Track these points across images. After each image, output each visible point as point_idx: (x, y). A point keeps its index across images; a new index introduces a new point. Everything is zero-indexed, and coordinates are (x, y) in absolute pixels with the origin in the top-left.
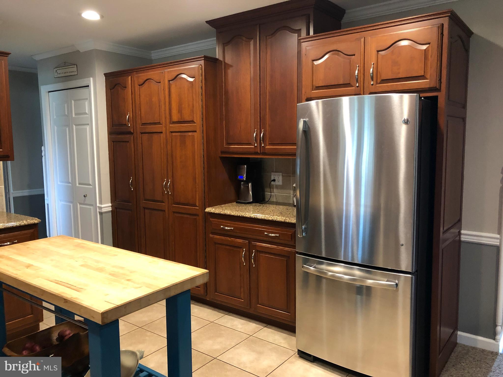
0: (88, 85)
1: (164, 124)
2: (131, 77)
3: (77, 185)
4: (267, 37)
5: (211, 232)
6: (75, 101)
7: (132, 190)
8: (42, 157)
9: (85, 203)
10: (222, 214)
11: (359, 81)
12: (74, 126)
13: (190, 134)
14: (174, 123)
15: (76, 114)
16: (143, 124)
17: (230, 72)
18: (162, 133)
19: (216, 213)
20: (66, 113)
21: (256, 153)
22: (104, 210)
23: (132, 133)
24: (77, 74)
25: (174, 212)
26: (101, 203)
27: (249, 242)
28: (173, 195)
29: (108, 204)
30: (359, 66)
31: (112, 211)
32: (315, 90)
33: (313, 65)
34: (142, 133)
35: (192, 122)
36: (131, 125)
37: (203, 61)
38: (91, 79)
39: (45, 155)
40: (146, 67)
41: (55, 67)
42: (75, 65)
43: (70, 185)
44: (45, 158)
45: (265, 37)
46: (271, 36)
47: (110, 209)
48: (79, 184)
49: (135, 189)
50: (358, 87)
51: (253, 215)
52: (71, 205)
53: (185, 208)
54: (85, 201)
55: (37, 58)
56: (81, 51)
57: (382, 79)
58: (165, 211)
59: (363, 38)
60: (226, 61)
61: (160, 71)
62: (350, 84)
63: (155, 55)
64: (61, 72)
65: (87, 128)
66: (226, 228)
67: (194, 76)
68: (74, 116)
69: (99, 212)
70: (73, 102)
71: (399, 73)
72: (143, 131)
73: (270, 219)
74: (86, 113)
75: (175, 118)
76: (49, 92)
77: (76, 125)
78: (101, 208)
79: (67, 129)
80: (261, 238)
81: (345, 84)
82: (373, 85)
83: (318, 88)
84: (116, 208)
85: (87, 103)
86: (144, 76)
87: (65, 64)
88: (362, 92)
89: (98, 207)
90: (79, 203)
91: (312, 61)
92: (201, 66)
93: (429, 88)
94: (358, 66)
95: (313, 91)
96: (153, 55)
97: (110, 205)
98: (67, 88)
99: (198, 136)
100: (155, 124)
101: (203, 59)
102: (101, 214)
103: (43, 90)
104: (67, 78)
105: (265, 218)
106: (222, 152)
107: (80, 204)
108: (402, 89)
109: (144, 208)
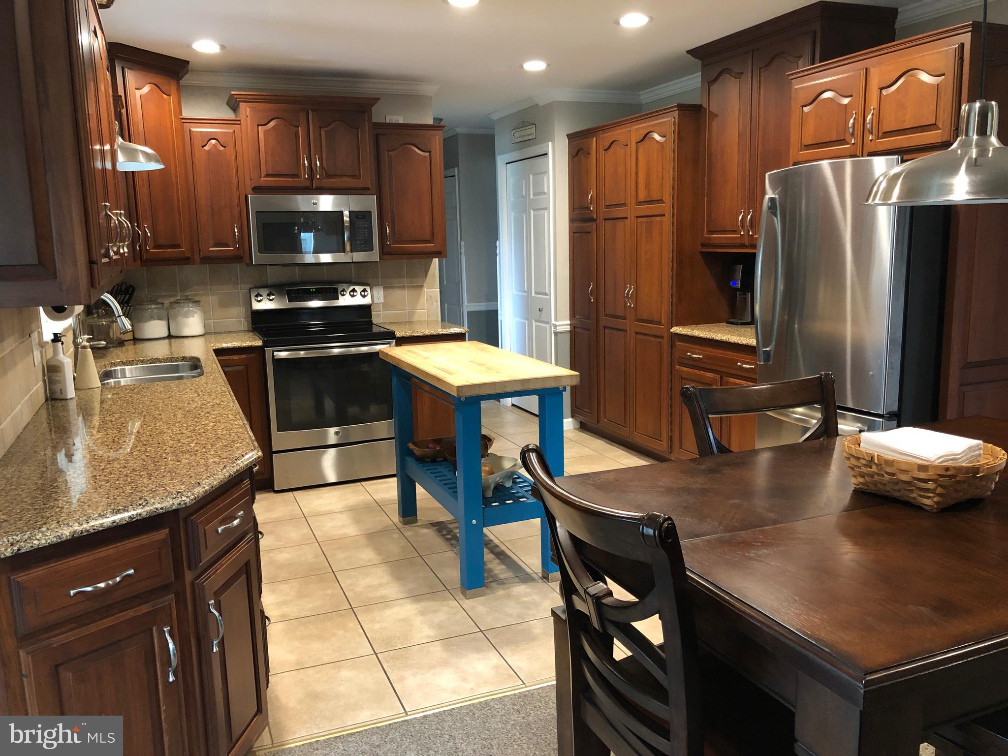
0: (546, 153)
1: (629, 206)
2: (596, 138)
3: (533, 294)
4: (761, 70)
5: (678, 362)
6: (534, 175)
7: (592, 301)
8: (497, 255)
9: (541, 319)
10: (690, 336)
11: (855, 136)
12: (532, 212)
13: (658, 218)
14: (640, 203)
15: (534, 195)
16: (606, 206)
17: (715, 124)
18: (627, 218)
19: (682, 333)
20: (524, 194)
21: (743, 246)
22: (559, 329)
23: (594, 219)
24: (535, 138)
25: (637, 333)
26: (556, 320)
27: (721, 377)
28: (635, 308)
29: (567, 321)
30: (856, 113)
31: (571, 332)
32: (804, 151)
33: (802, 113)
34: (605, 220)
35: (660, 201)
36: (594, 208)
37: (677, 111)
38: (550, 144)
39: (500, 254)
40: (621, 122)
41: (512, 129)
42: (533, 125)
43: (526, 294)
44: (500, 257)
45: (759, 70)
46: (765, 68)
47: (568, 328)
48: (536, 293)
49: (597, 300)
50: (854, 144)
51: (725, 338)
52: (525, 323)
53: (650, 327)
54: (540, 317)
55: (495, 117)
56: (541, 105)
57: (884, 131)
58: (626, 331)
59: (864, 70)
60: (711, 109)
61: (627, 130)
62: (844, 140)
63: (646, 97)
64: (519, 135)
65: (544, 214)
66: (694, 356)
67: (664, 135)
68: (532, 197)
69: (554, 332)
70: (531, 176)
71: (904, 121)
72: (607, 217)
73: (744, 342)
74: (545, 192)
75: (642, 197)
76: (507, 164)
77: (534, 210)
78: (555, 326)
79: (524, 216)
80: (734, 372)
81: (839, 140)
82: (871, 140)
83: (808, 147)
84: (574, 327)
85: (545, 178)
86: (610, 136)
87: (523, 124)
88: (859, 152)
89: (553, 324)
90: (534, 320)
91: (801, 107)
92: (674, 120)
93: (941, 142)
94: (854, 112)
95: (801, 151)
96: (642, 97)
97: (569, 322)
98: (524, 158)
99: (667, 221)
100: (619, 205)
101: (677, 108)
102: (556, 334)
103: (501, 161)
104: (525, 143)
105: (739, 341)
106: (703, 245)
107: (536, 321)
108: (907, 146)
109: (605, 327)
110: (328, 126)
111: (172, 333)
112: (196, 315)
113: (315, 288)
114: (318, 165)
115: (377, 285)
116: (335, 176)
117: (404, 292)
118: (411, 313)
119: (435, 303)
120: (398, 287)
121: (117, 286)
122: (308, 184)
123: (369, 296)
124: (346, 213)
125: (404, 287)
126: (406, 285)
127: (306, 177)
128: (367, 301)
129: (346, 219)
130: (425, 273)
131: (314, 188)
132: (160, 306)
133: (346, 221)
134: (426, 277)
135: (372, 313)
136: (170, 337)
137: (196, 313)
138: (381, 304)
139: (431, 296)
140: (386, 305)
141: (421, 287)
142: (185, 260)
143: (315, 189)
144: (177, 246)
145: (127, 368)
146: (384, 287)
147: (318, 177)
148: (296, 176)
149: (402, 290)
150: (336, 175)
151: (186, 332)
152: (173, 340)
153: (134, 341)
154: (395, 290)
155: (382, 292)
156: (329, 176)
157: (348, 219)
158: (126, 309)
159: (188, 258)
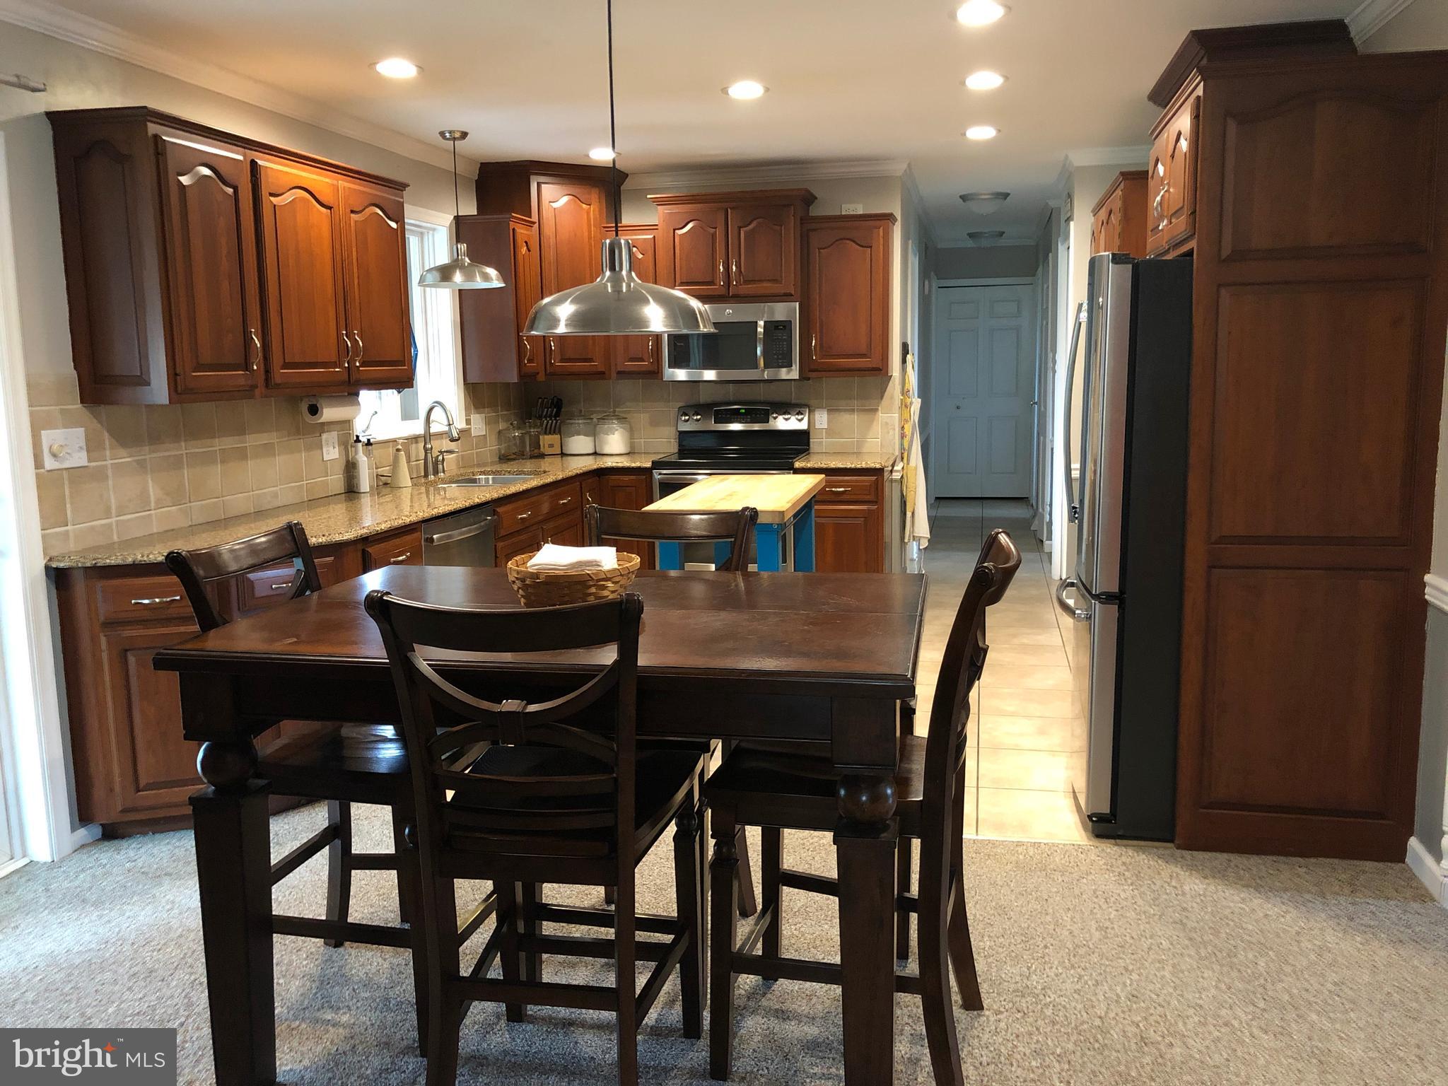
110: (749, 224)
111: (597, 452)
112: (616, 432)
113: (745, 409)
114: (734, 270)
115: (821, 407)
116: (753, 281)
117: (852, 416)
118: (860, 444)
119: (891, 432)
120: (845, 411)
121: (540, 400)
122: (723, 291)
123: (806, 419)
124: (761, 323)
125: (853, 410)
126: (856, 408)
127: (722, 283)
128: (803, 426)
129: (760, 330)
130: (881, 392)
131: (730, 294)
132: (589, 421)
133: (761, 332)
134: (882, 397)
135: (811, 440)
136: (595, 454)
137: (617, 430)
138: (824, 430)
139: (887, 423)
140: (830, 432)
141: (877, 410)
142: (601, 375)
143: (731, 297)
144: (590, 360)
145: (490, 477)
146: (828, 410)
147: (735, 283)
148: (712, 283)
149: (850, 414)
150: (755, 281)
151: (607, 450)
152: (598, 457)
153: (562, 457)
154: (842, 413)
155: (826, 415)
156: (747, 282)
157: (762, 330)
158: (552, 423)
159: (603, 373)
